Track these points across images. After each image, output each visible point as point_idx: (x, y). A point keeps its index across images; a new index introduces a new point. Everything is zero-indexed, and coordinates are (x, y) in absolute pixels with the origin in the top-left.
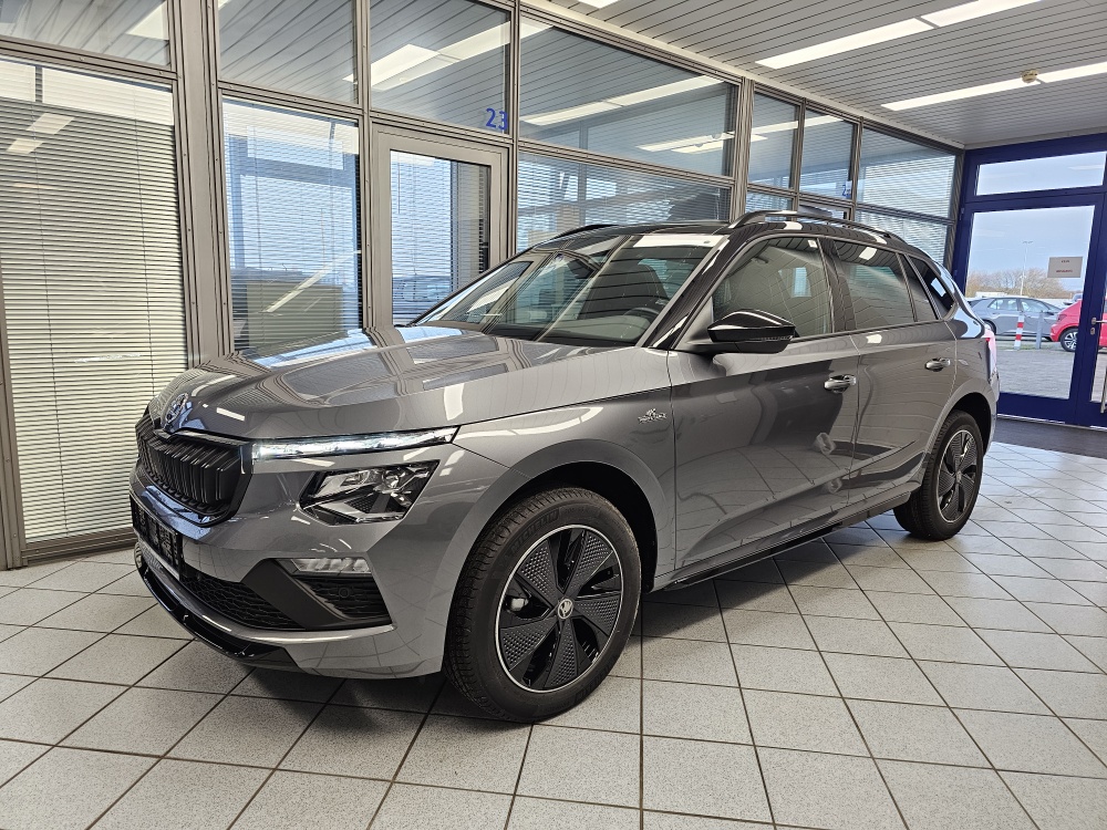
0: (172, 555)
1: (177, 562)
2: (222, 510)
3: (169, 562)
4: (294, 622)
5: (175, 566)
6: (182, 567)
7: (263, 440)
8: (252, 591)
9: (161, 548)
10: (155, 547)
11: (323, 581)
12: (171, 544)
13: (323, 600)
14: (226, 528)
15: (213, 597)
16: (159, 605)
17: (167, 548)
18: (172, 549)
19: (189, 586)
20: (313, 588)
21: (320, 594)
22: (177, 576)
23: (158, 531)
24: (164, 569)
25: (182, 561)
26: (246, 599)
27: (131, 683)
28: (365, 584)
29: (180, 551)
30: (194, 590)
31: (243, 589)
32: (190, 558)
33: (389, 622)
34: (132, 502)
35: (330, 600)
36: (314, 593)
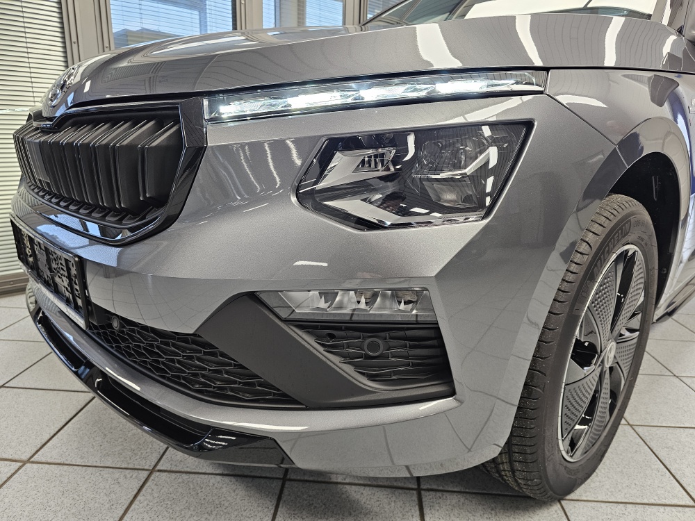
0: (72, 292)
1: (80, 302)
2: (148, 218)
3: (68, 302)
4: (284, 395)
5: (77, 308)
6: (89, 309)
7: (223, 92)
8: (212, 346)
9: (56, 285)
10: (47, 284)
11: (339, 329)
12: (69, 277)
13: (336, 359)
14: (165, 243)
15: (140, 354)
16: (53, 354)
17: (63, 283)
18: (70, 284)
19: (98, 334)
20: (319, 338)
21: (330, 349)
22: (81, 322)
23: (49, 261)
24: (62, 312)
25: (87, 301)
26: (199, 359)
27: (25, 457)
28: (409, 333)
29: (84, 286)
30: (108, 341)
31: (194, 342)
32: (99, 294)
33: (452, 393)
34: (13, 225)
35: (347, 358)
36: (321, 349)
